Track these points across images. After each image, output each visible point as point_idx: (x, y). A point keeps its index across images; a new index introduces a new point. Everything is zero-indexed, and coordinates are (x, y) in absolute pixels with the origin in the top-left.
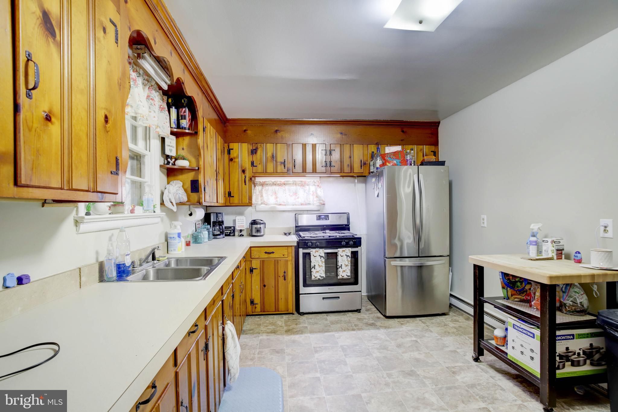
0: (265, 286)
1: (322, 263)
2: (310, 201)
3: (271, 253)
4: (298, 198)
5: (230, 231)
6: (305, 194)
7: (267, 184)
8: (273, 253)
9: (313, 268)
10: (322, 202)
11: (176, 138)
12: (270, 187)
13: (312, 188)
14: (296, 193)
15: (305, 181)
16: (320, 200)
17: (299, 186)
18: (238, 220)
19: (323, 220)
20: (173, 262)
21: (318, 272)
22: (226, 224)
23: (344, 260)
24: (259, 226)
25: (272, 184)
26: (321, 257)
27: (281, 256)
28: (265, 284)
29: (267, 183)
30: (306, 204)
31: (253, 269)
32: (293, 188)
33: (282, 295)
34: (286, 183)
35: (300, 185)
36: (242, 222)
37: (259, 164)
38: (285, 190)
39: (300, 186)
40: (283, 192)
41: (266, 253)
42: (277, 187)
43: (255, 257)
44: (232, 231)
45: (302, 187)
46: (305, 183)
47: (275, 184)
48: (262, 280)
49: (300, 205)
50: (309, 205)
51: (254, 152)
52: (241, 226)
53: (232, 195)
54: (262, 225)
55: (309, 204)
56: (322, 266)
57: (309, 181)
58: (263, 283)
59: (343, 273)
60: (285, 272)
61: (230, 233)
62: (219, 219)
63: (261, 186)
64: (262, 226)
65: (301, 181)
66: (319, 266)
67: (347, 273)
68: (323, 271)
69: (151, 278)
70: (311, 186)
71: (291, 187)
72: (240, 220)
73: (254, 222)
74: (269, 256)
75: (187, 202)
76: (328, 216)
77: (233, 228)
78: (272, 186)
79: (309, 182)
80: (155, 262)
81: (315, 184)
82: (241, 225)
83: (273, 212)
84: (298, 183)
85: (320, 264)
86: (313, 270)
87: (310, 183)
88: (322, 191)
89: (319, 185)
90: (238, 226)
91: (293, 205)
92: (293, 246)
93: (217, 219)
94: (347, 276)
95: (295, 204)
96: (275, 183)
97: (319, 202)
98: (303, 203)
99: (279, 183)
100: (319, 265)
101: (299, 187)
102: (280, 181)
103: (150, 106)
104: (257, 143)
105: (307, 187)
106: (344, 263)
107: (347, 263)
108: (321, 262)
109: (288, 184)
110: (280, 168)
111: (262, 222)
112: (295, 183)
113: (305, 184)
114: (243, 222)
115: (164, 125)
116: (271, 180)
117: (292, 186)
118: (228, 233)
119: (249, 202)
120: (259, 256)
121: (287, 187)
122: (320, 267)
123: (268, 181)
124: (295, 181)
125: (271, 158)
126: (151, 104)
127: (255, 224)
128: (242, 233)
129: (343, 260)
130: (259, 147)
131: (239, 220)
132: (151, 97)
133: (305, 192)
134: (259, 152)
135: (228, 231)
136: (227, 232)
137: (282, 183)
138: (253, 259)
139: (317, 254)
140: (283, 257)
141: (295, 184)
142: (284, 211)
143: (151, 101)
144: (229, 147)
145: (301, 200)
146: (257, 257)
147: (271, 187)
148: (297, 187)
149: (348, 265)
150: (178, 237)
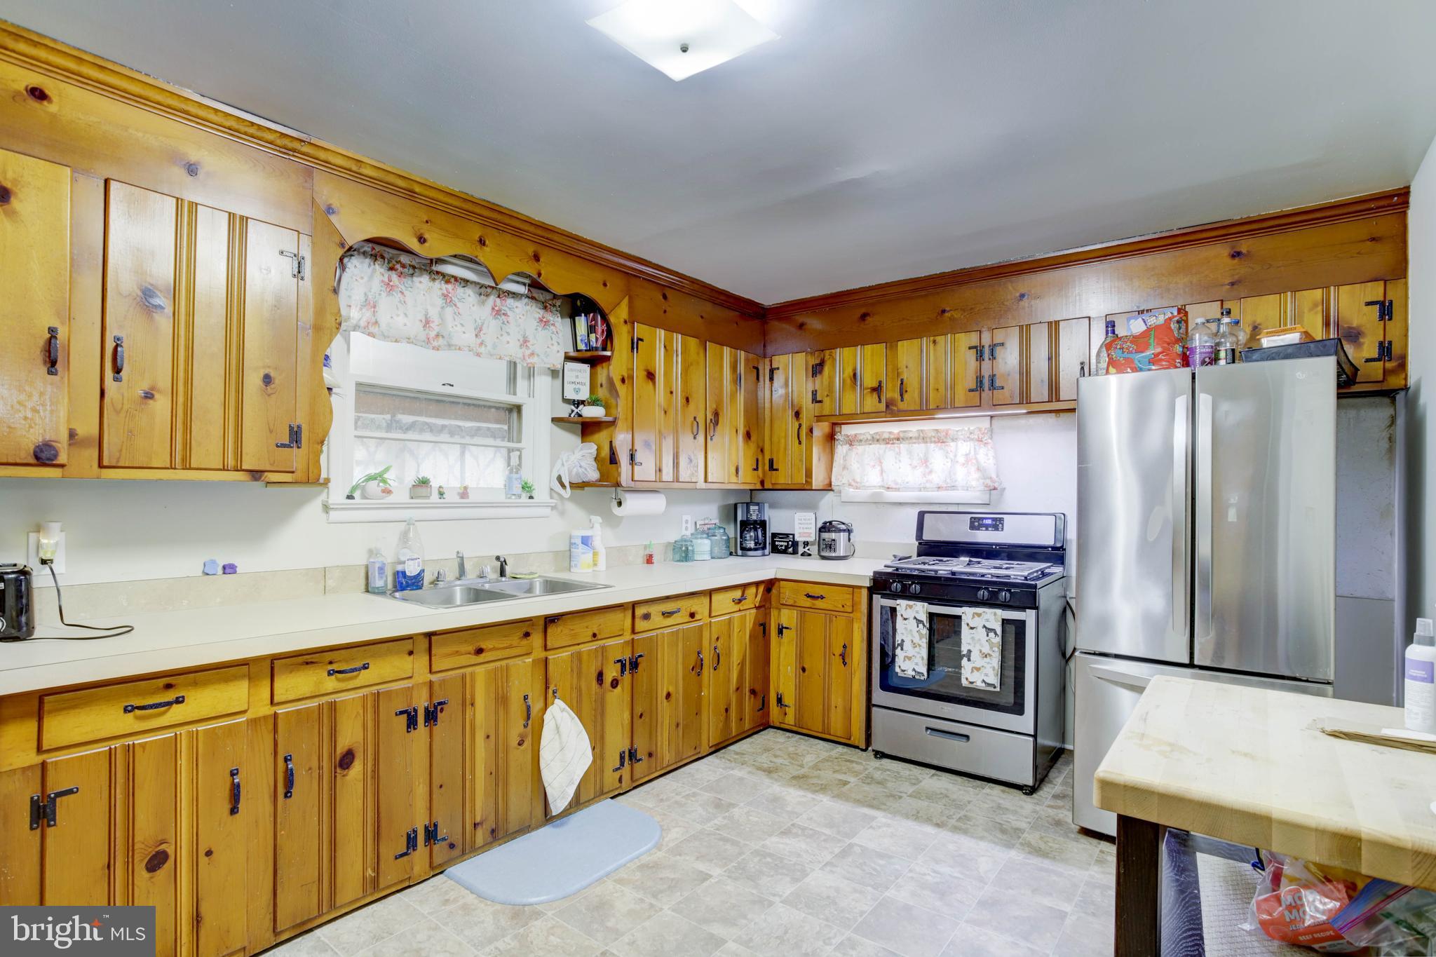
0: (804, 670)
1: (921, 639)
2: (956, 481)
3: (818, 597)
4: (931, 472)
5: (786, 544)
6: (947, 462)
7: (861, 441)
8: (822, 597)
9: (899, 648)
10: (988, 482)
11: (591, 367)
12: (868, 446)
13: (964, 447)
14: (925, 461)
15: (947, 431)
16: (985, 479)
17: (931, 442)
18: (799, 519)
19: (987, 529)
20: (538, 584)
21: (910, 658)
22: (773, 528)
23: (979, 640)
24: (833, 535)
25: (870, 440)
26: (919, 622)
27: (836, 607)
28: (806, 666)
29: (861, 438)
30: (947, 489)
31: (783, 627)
32: (919, 448)
33: (837, 700)
34: (902, 435)
35: (933, 439)
36: (806, 526)
37: (828, 396)
38: (899, 453)
39: (935, 442)
40: (896, 458)
41: (808, 596)
42: (883, 446)
43: (787, 603)
44: (790, 543)
45: (940, 444)
46: (947, 434)
47: (878, 440)
48: (800, 656)
49: (936, 489)
50: (954, 490)
51: (817, 369)
52: (805, 533)
53: (775, 467)
54: (842, 534)
55: (953, 488)
56: (920, 646)
57: (957, 429)
58: (800, 663)
59: (973, 674)
60: (845, 647)
61: (787, 547)
62: (751, 515)
63: (848, 445)
64: (843, 536)
65: (937, 431)
66: (914, 645)
67: (986, 675)
68: (923, 659)
69: (458, 602)
70: (960, 443)
71: (914, 445)
72: (803, 521)
73: (826, 527)
74: (814, 604)
75: (596, 481)
76: (1001, 520)
77: (791, 536)
78: (871, 444)
79: (957, 431)
80: (504, 579)
81: (972, 436)
82: (806, 531)
83: (878, 504)
84: (930, 435)
85: (917, 640)
86: (898, 651)
87: (960, 433)
88: (991, 453)
89: (983, 440)
90: (800, 533)
91: (920, 491)
92: (864, 587)
93: (747, 516)
94: (984, 685)
95: (924, 488)
96: (878, 437)
97: (984, 483)
98: (941, 484)
99: (886, 436)
100: (912, 641)
101: (933, 445)
102: (890, 433)
103: (502, 325)
104: (822, 351)
105: (953, 444)
106: (978, 647)
107: (986, 650)
108: (917, 635)
109: (907, 438)
110: (871, 403)
111: (843, 527)
112: (921, 434)
113: (946, 437)
114: (809, 526)
115: (548, 350)
116: (868, 431)
117: (915, 443)
118: (783, 548)
119: (806, 481)
120: (795, 602)
121: (903, 447)
122: (916, 647)
123: (864, 434)
124: (922, 431)
125: (851, 379)
126: (503, 323)
127: (825, 532)
128: (807, 548)
129: (976, 639)
130: (827, 357)
131: (801, 520)
132: (503, 312)
133: (947, 458)
134: (826, 369)
135: (782, 543)
136: (782, 546)
137: (892, 437)
138: (784, 607)
139: (910, 614)
140: (842, 609)
141: (922, 438)
142: (900, 504)
143: (503, 317)
144: (771, 365)
145: (937, 478)
146: (790, 602)
147: (871, 446)
148: (929, 444)
149: (990, 655)
150: (582, 543)
